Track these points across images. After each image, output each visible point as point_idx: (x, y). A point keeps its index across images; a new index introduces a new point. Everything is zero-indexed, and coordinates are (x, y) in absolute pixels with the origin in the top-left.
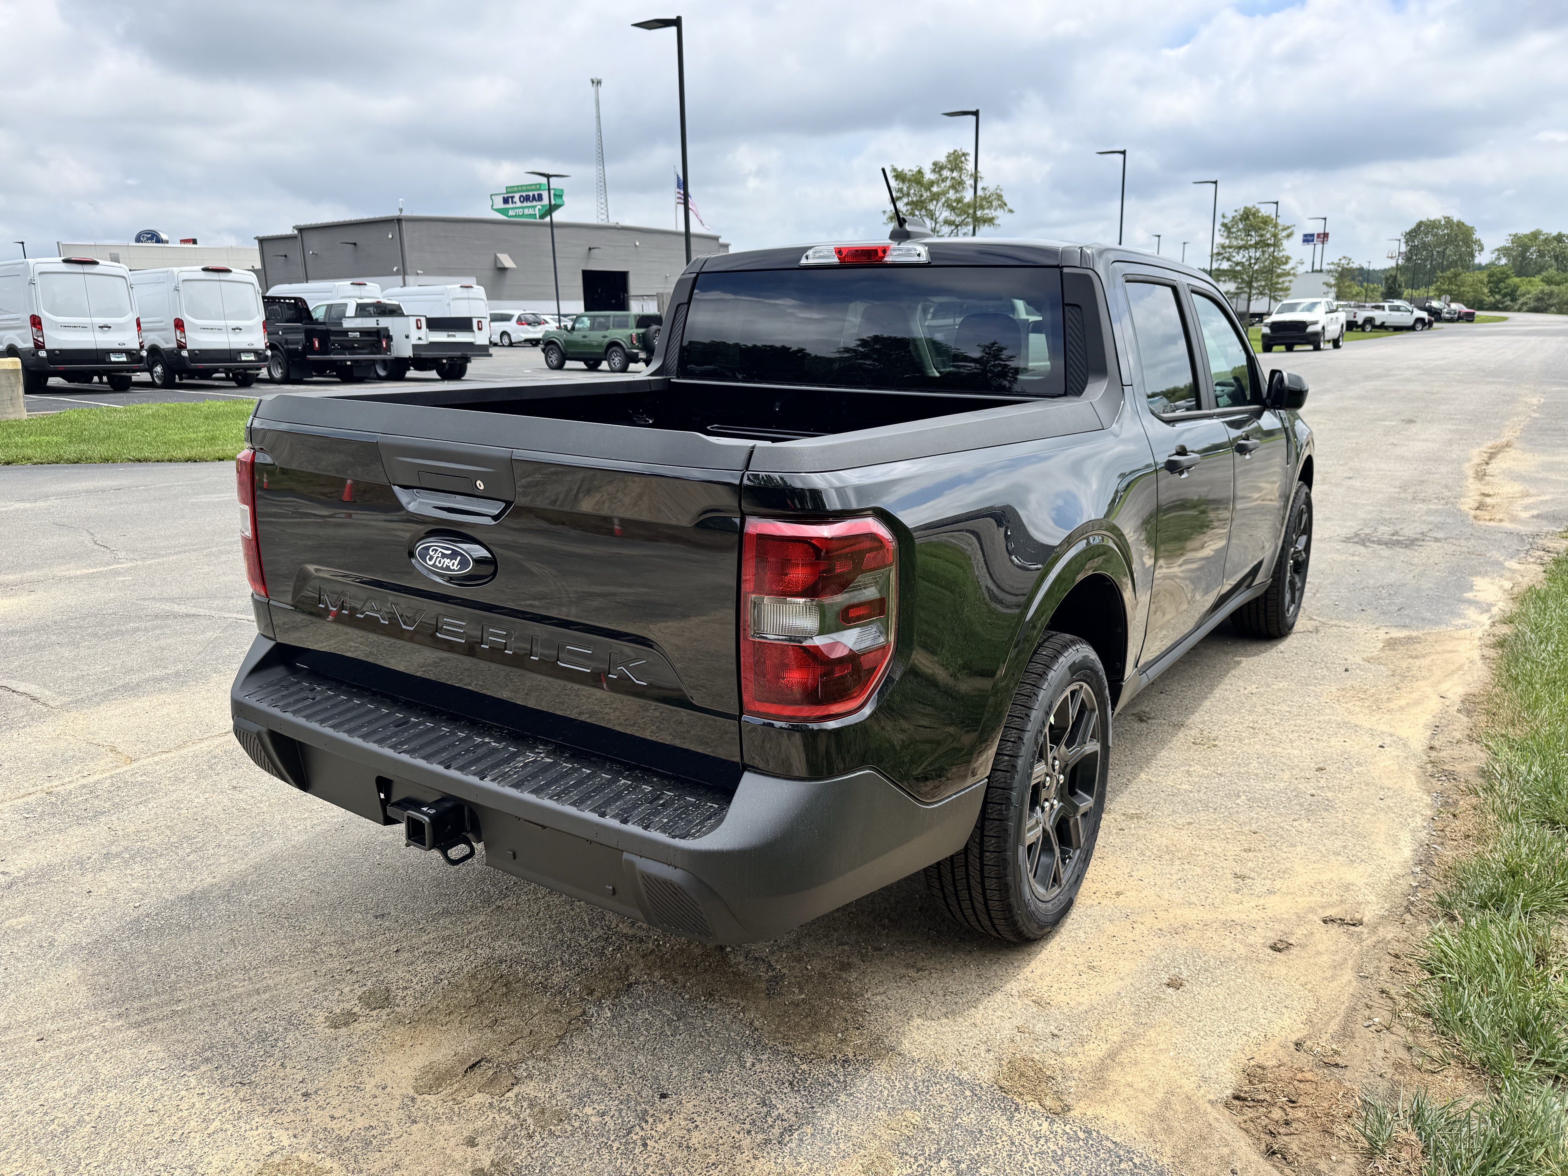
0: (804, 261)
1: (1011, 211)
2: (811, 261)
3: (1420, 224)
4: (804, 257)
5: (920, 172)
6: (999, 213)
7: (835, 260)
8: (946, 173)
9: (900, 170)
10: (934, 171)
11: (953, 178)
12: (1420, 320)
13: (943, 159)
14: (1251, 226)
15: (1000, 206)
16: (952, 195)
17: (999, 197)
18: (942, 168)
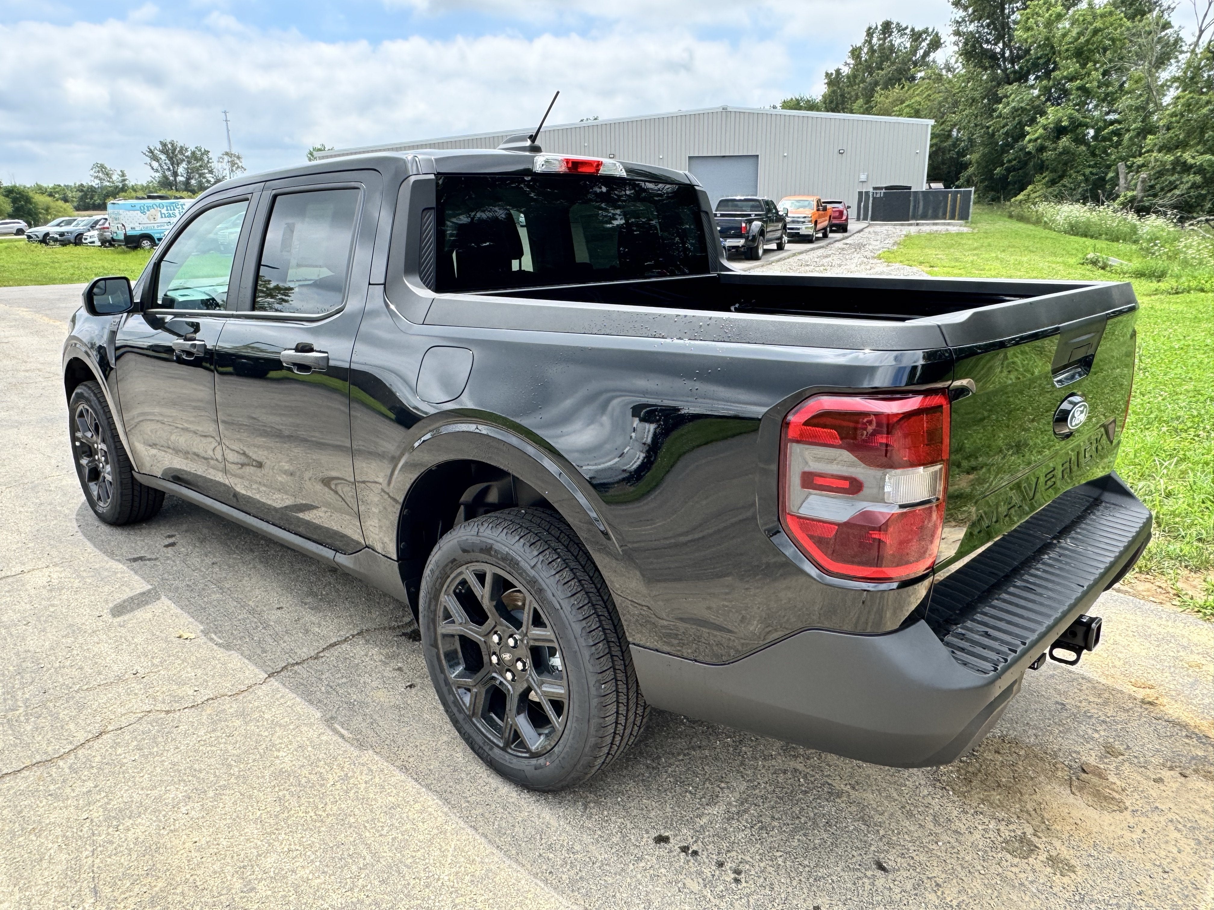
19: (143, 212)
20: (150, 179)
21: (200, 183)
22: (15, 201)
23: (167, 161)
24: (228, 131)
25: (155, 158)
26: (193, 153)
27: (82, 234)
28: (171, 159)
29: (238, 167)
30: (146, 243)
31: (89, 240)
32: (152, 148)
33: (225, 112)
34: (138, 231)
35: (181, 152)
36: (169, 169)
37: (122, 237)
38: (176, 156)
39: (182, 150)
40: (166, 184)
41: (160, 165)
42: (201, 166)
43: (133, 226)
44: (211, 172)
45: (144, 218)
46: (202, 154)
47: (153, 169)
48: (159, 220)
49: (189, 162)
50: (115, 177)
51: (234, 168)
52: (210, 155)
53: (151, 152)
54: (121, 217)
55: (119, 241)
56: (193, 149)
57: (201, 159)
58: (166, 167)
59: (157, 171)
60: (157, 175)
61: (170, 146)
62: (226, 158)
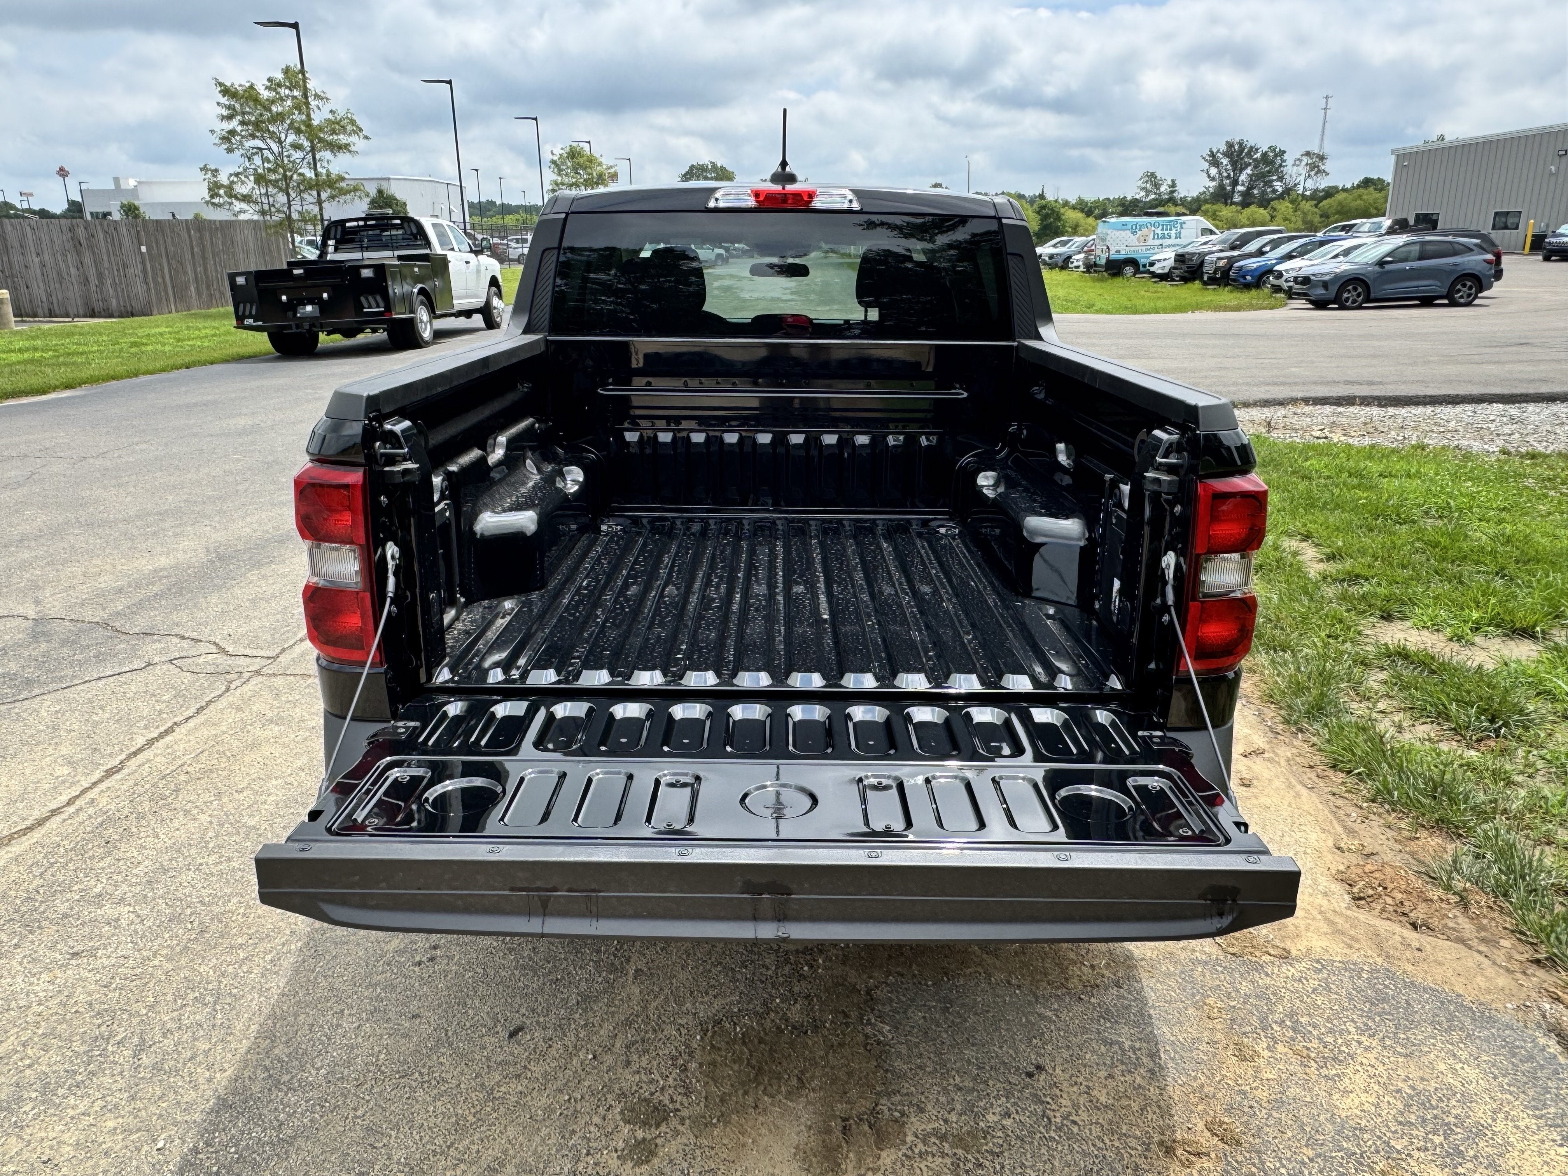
0: (712, 204)
1: (366, 137)
2: (722, 204)
3: (692, 167)
4: (713, 200)
5: (252, 87)
6: (354, 139)
7: (751, 203)
8: (284, 92)
9: (228, 84)
10: (268, 88)
11: (294, 97)
12: (719, 256)
13: (279, 76)
14: (578, 164)
15: (355, 132)
16: (297, 117)
17: (353, 122)
18: (279, 85)
19: (1134, 233)
20: (1203, 189)
21: (1264, 193)
22: (1044, 218)
23: (1229, 167)
24: (1325, 122)
25: (1215, 163)
26: (1265, 154)
27: (1070, 257)
28: (1234, 164)
29: (1319, 171)
30: (1129, 270)
31: (1076, 264)
32: (1215, 151)
33: (1327, 98)
34: (1122, 256)
35: (1249, 154)
36: (1228, 177)
37: (1103, 262)
38: (1242, 159)
39: (1253, 150)
40: (1222, 196)
41: (1220, 173)
42: (1269, 172)
43: (1118, 248)
44: (1281, 179)
45: (1132, 239)
46: (1276, 156)
47: (1209, 176)
48: (1150, 242)
49: (1256, 167)
50: (1163, 188)
51: (1312, 173)
52: (1285, 157)
53: (1212, 155)
54: (1108, 238)
55: (1100, 266)
56: (1265, 149)
57: (1272, 162)
58: (1225, 174)
59: (1213, 179)
60: (1214, 183)
61: (1236, 147)
62: (1305, 159)
